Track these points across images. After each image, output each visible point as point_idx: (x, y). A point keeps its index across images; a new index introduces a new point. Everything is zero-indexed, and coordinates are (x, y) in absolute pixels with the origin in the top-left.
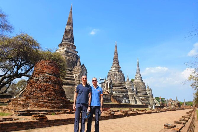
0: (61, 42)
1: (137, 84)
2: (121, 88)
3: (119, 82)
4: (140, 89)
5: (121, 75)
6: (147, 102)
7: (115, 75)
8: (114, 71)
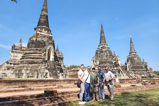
0: (37, 26)
1: (131, 59)
2: (107, 63)
3: (105, 58)
4: (135, 63)
5: (108, 52)
6: (144, 76)
7: (101, 52)
8: (101, 48)
